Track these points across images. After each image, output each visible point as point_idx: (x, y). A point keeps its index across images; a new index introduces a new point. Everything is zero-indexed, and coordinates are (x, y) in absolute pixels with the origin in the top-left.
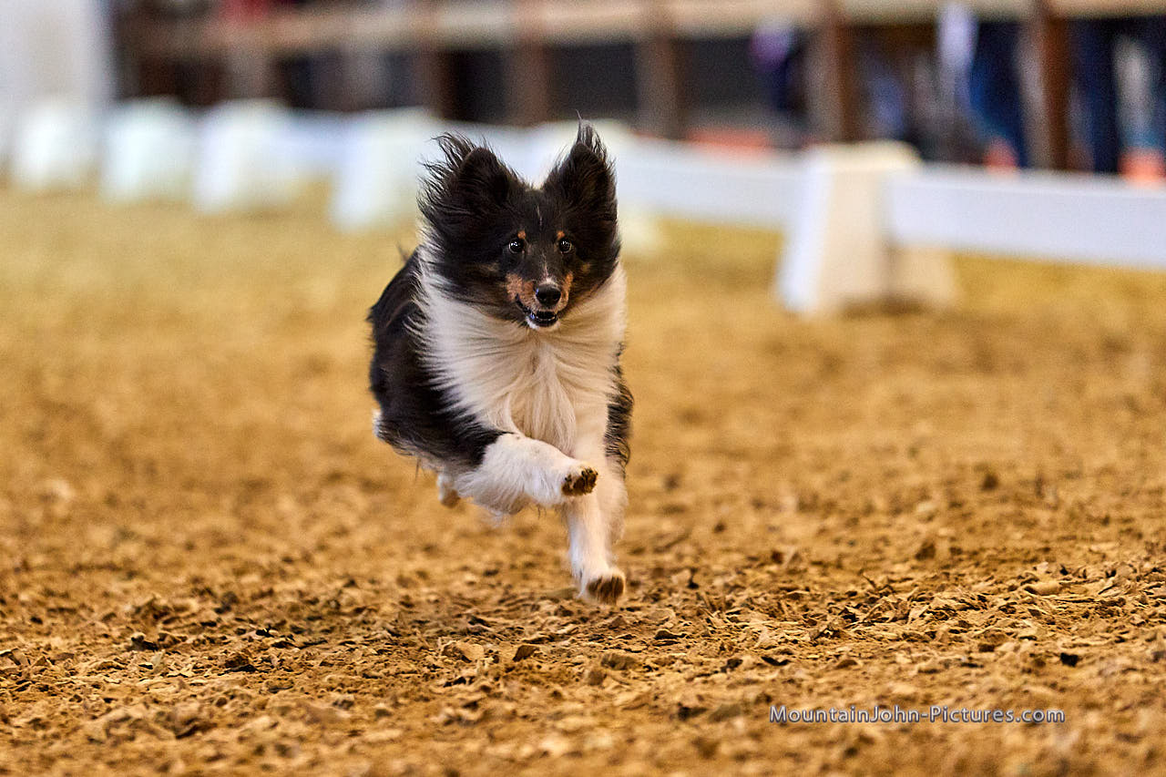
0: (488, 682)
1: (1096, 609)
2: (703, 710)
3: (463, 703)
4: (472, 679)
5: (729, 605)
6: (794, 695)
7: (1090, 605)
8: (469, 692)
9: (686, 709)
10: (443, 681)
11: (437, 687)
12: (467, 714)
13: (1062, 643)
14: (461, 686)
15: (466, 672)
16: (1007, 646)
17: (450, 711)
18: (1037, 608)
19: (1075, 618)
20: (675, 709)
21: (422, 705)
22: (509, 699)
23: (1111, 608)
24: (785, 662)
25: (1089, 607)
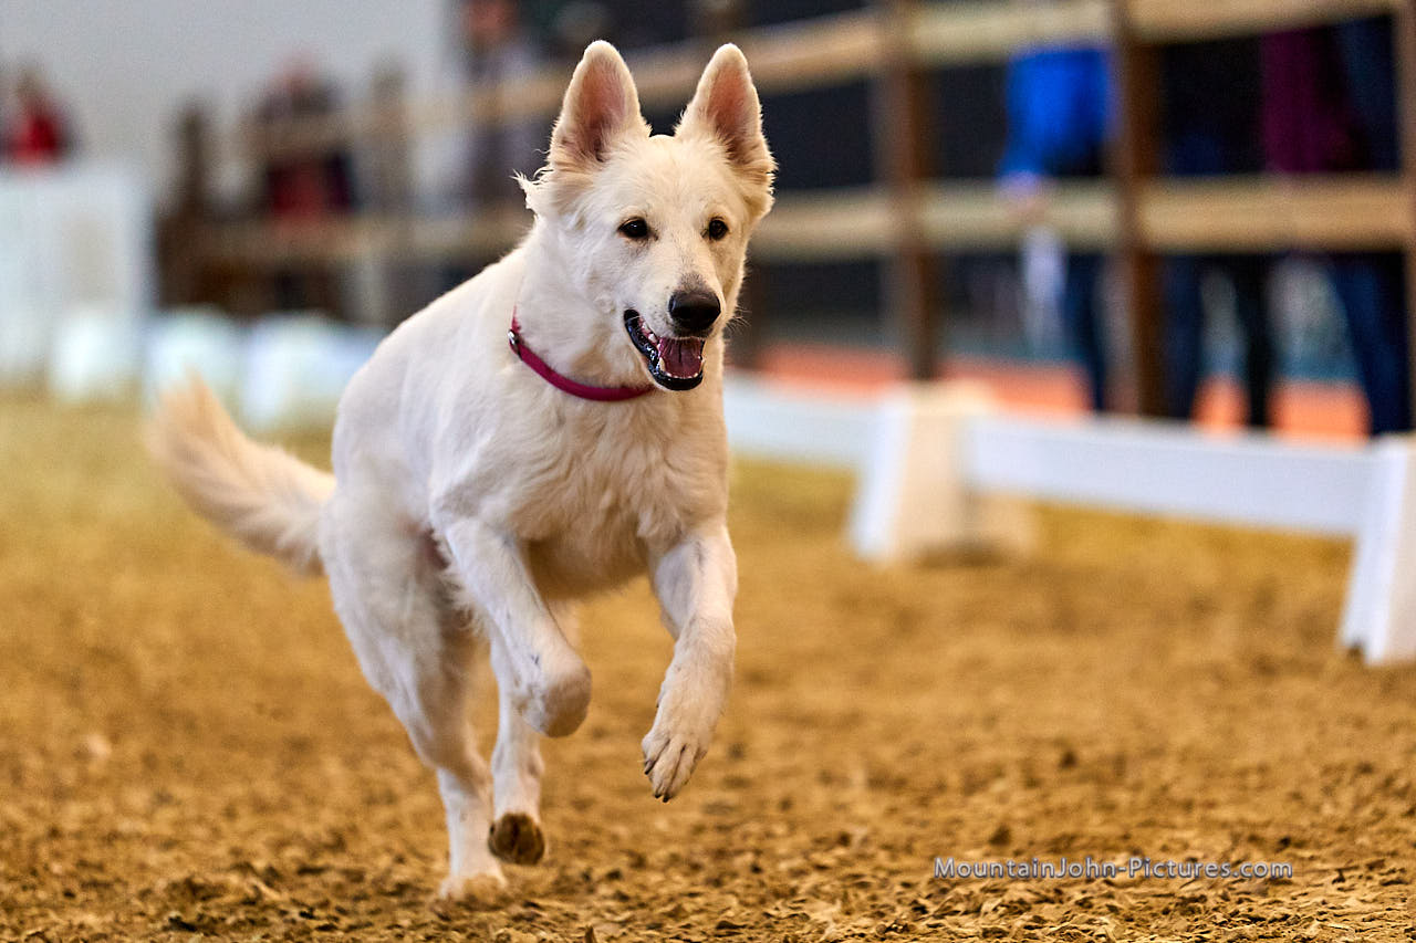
1: (1177, 904)
5: (793, 892)
7: (1170, 900)
18: (1115, 903)
19: (1154, 915)
23: (1191, 904)
25: (1169, 903)
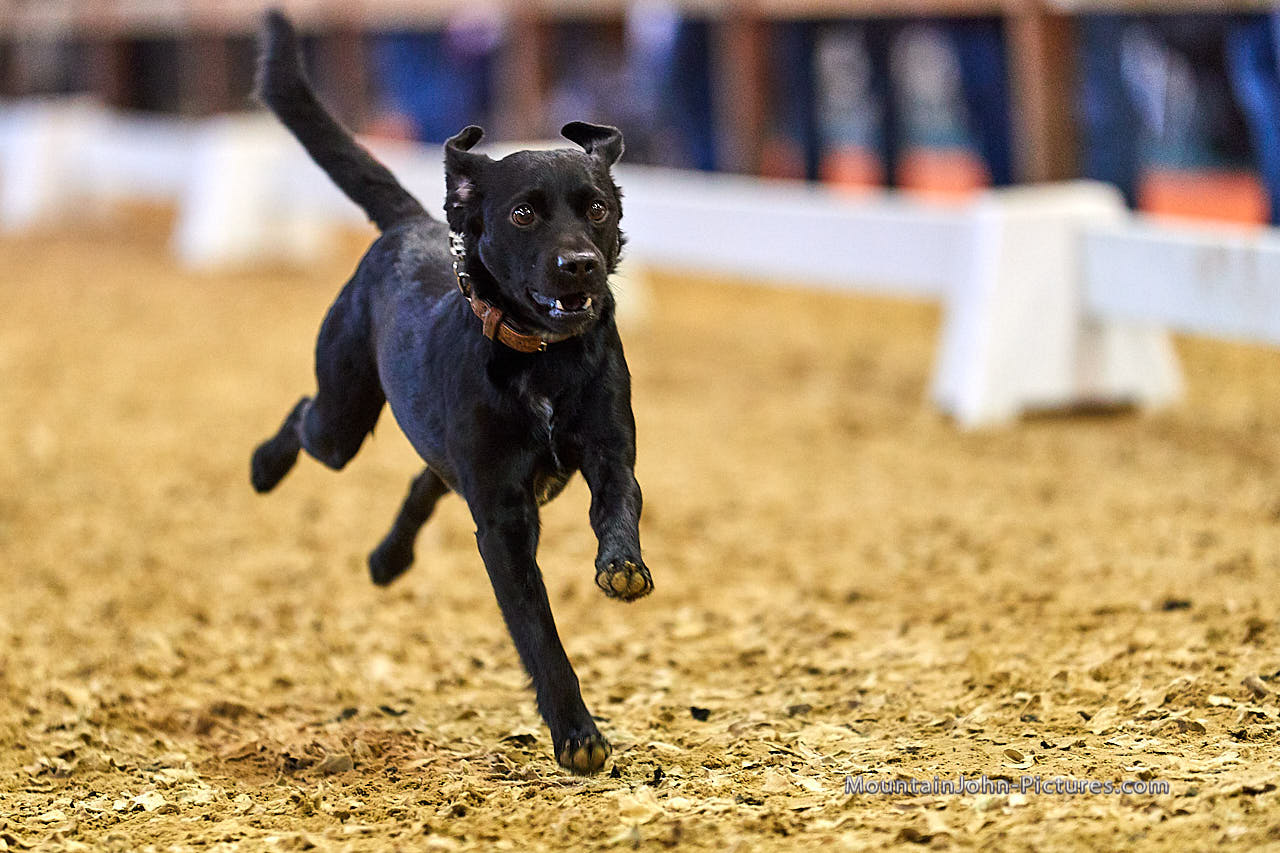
0: (87, 730)
1: (737, 658)
2: (311, 763)
3: (61, 752)
4: (73, 726)
6: (407, 748)
8: (68, 740)
9: (294, 760)
10: (42, 727)
11: (36, 734)
12: (62, 764)
13: (697, 697)
14: (61, 734)
15: (69, 717)
16: (636, 699)
17: (45, 761)
18: (676, 657)
20: (282, 761)
21: (18, 753)
22: (107, 749)
24: (404, 712)
25: (730, 657)
